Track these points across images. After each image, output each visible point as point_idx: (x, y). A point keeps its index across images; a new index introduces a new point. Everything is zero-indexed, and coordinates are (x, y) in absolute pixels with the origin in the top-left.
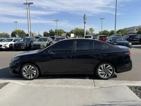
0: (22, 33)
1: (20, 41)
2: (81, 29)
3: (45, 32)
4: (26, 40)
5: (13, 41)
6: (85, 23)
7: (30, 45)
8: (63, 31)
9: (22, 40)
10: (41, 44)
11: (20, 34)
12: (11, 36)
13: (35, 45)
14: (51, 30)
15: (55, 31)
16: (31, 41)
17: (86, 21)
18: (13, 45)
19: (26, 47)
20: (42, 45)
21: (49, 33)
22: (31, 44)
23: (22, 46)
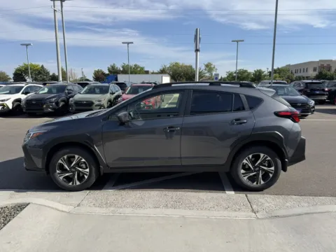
0: (40, 73)
1: (41, 92)
2: (186, 66)
3: (98, 72)
4: (54, 91)
5: (23, 93)
6: (197, 50)
7: (66, 102)
8: (142, 68)
9: (44, 90)
10: (94, 101)
11: (36, 74)
12: (12, 80)
13: (78, 103)
14: (113, 67)
15: (121, 69)
16: (69, 93)
17: (200, 46)
18: (23, 103)
19: (57, 108)
20: (97, 103)
21: (107, 72)
22: (68, 99)
23: (45, 104)
